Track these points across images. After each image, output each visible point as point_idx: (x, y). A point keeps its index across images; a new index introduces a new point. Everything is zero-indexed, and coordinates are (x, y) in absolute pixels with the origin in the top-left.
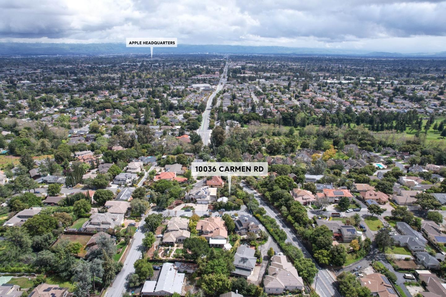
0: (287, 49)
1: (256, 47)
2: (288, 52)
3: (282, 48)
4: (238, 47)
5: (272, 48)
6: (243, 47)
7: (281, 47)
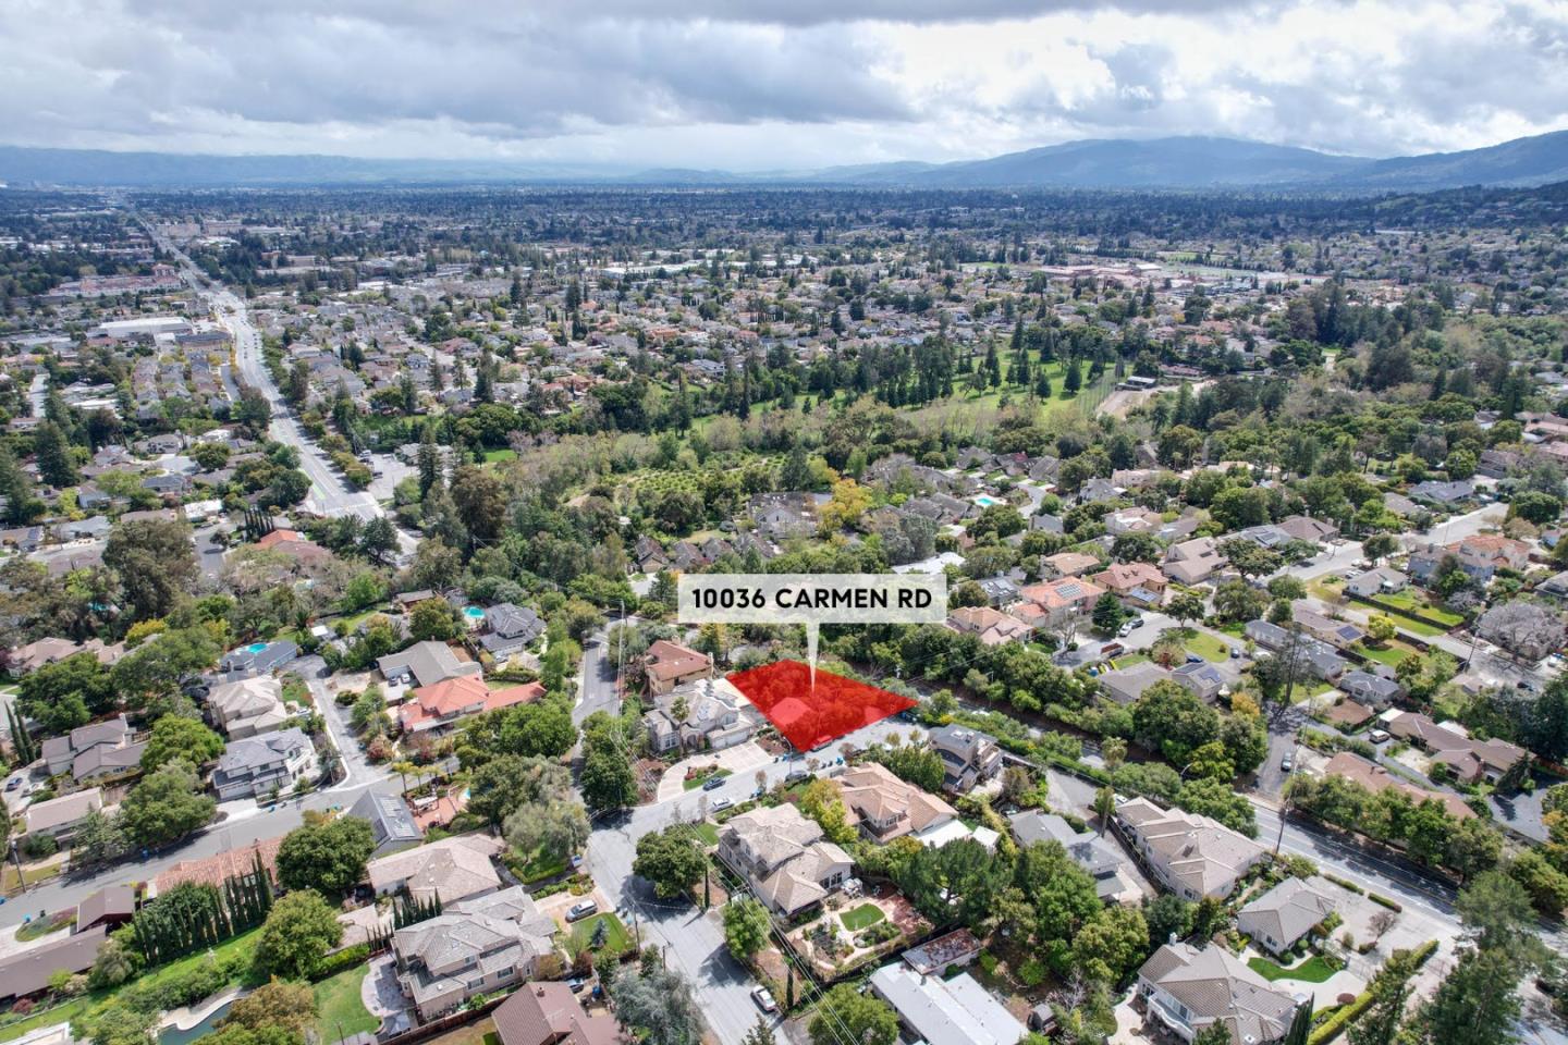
0: (359, 164)
1: (232, 161)
2: (370, 177)
3: (341, 162)
4: (148, 160)
5: (300, 162)
6: (170, 160)
7: (335, 158)
